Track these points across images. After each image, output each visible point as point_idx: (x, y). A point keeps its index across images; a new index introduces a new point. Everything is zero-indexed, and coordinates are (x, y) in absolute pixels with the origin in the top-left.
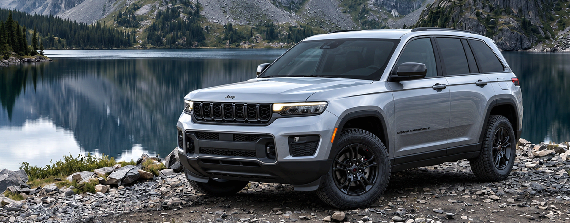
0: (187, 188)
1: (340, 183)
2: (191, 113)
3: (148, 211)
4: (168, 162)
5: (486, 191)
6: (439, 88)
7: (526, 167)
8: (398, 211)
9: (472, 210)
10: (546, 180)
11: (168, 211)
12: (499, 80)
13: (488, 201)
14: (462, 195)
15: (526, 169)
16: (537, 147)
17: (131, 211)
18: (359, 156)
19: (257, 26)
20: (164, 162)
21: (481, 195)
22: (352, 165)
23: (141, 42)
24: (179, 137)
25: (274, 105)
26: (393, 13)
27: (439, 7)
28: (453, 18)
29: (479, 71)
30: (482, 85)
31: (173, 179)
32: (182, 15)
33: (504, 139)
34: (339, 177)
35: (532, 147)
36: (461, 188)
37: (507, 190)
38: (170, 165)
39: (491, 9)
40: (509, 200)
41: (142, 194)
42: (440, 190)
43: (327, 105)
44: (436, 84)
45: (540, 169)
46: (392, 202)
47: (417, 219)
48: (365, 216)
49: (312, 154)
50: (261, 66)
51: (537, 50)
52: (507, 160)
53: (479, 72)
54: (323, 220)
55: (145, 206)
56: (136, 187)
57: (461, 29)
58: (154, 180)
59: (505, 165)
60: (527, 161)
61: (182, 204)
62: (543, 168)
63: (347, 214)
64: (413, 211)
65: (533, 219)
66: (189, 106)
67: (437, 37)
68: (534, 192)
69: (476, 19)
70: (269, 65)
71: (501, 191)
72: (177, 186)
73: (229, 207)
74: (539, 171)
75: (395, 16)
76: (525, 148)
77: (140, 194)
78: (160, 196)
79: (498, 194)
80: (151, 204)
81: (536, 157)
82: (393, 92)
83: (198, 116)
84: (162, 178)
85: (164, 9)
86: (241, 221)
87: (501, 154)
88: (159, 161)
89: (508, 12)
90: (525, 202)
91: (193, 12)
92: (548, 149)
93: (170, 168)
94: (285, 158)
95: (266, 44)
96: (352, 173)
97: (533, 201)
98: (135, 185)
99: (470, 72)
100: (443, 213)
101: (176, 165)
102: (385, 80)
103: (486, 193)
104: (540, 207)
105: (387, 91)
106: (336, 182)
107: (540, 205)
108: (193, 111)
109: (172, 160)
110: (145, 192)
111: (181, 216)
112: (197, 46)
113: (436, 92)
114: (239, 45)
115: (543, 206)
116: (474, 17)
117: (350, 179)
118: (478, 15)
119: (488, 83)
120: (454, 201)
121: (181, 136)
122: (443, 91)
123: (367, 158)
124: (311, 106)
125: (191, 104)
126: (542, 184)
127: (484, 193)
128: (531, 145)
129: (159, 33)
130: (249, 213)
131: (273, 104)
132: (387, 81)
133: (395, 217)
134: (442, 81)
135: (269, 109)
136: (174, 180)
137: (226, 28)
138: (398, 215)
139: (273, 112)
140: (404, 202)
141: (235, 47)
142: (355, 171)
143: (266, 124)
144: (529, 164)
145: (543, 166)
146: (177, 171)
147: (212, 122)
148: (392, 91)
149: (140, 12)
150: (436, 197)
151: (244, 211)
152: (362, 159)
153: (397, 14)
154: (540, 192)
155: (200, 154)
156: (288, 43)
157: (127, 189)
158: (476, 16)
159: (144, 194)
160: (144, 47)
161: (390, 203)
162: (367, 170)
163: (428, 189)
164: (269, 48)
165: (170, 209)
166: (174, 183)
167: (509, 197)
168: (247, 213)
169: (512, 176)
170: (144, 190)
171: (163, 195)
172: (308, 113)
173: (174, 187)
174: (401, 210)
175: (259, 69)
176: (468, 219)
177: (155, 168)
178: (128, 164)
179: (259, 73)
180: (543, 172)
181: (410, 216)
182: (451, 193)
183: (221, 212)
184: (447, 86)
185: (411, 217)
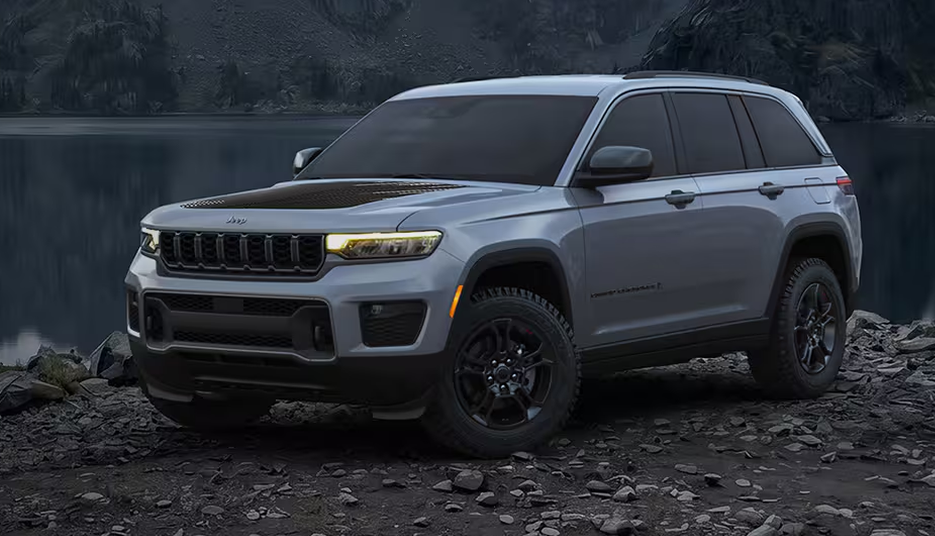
0: (138, 420)
1: (471, 403)
2: (156, 254)
3: (53, 469)
4: (96, 365)
5: (790, 427)
6: (680, 201)
7: (879, 374)
8: (599, 470)
9: (761, 468)
10: (923, 403)
11: (95, 468)
12: (809, 182)
13: (796, 447)
14: (740, 435)
15: (881, 379)
16: (904, 331)
17: (15, 470)
18: (511, 344)
19: (291, 67)
20: (88, 365)
21: (779, 435)
22: (497, 364)
23: (37, 102)
24: (131, 305)
25: (329, 238)
26: (590, 38)
27: (692, 27)
28: (721, 51)
29: (766, 164)
30: (773, 193)
31: (110, 399)
32: (126, 43)
33: (820, 309)
34: (469, 390)
35: (894, 330)
36: (736, 421)
37: (839, 424)
38: (99, 371)
39: (806, 30)
40: (843, 445)
41: (38, 432)
42: (692, 423)
43: (441, 237)
44: (673, 192)
45: (909, 379)
46: (586, 449)
47: (639, 487)
48: (526, 479)
49: (411, 341)
50: (303, 154)
51: (905, 119)
52: (827, 353)
53: (766, 166)
54: (435, 490)
55: (45, 459)
56: (27, 417)
57: (739, 74)
58: (64, 403)
59: (824, 363)
60: (881, 362)
61: (126, 454)
62: (917, 376)
63: (486, 476)
64: (631, 470)
65: (893, 487)
66: (151, 239)
67: (677, 93)
68: (896, 429)
69: (773, 52)
70: (320, 152)
71: (824, 426)
72: (117, 415)
73: (229, 460)
74: (907, 383)
75: (596, 47)
76: (878, 334)
77: (34, 433)
78: (77, 435)
79: (818, 431)
80: (59, 453)
81: (902, 352)
82: (581, 210)
83: (169, 260)
84: (83, 399)
85: (86, 29)
86: (255, 491)
87: (814, 341)
88: (78, 361)
89: (844, 37)
90: (877, 451)
91: (151, 36)
92: (927, 336)
93: (101, 377)
94: (353, 351)
95: (310, 107)
96: (498, 382)
97: (894, 447)
98: (25, 413)
99: (746, 166)
100: (696, 474)
101: (115, 370)
102: (565, 184)
103: (792, 431)
104: (909, 461)
105: (569, 206)
106: (462, 400)
107: (911, 457)
108: (159, 250)
109: (106, 359)
110: (48, 429)
111: (123, 481)
112: (161, 109)
113: (673, 209)
114: (251, 109)
115: (916, 459)
116: (768, 48)
117: (493, 394)
118: (776, 43)
119: (785, 190)
120: (722, 448)
121: (135, 303)
122: (689, 207)
123: (529, 349)
124: (408, 239)
125: (156, 235)
126: (915, 410)
127: (786, 432)
128: (891, 326)
129: (76, 84)
130: (274, 473)
131: (326, 235)
132: (569, 186)
133: (594, 483)
134: (687, 186)
135: (320, 245)
136: (109, 402)
137: (223, 72)
138: (598, 477)
139: (327, 252)
140: (612, 451)
141: (243, 112)
142: (503, 377)
143: (313, 277)
144: (884, 369)
145: (916, 373)
146: (116, 383)
147: (201, 274)
148: (579, 208)
149: (35, 37)
150: (682, 439)
151: (262, 468)
152: (520, 352)
153: (599, 41)
154: (909, 428)
155: (176, 342)
156: (359, 104)
157: (6, 421)
158: (772, 47)
159: (44, 432)
160: (43, 112)
161: (581, 453)
162: (531, 376)
163: (664, 421)
164: (317, 115)
165: (103, 464)
166: (110, 408)
167: (843, 440)
168: (269, 474)
169: (849, 394)
170: (43, 424)
171: (83, 436)
172: (402, 253)
173: (110, 416)
174: (605, 467)
175: (299, 161)
176: (751, 486)
177: (69, 376)
178: (9, 368)
179: (298, 170)
180: (915, 385)
181: (626, 480)
182: (715, 430)
183: (213, 470)
184: (698, 195)
185: (627, 482)
